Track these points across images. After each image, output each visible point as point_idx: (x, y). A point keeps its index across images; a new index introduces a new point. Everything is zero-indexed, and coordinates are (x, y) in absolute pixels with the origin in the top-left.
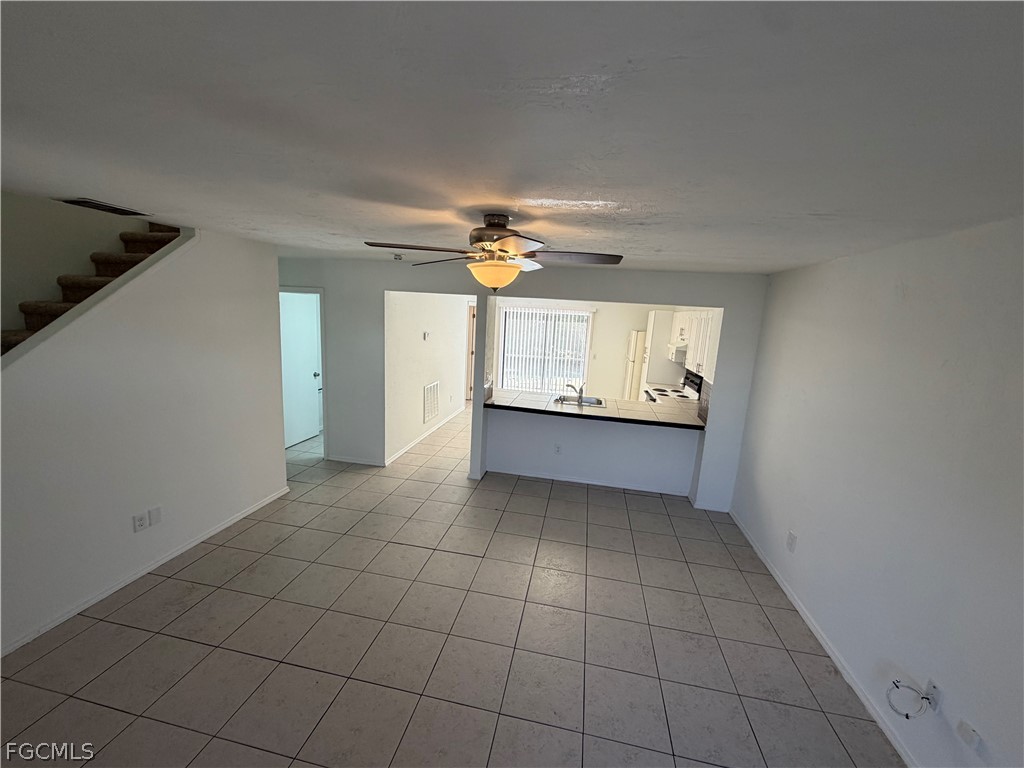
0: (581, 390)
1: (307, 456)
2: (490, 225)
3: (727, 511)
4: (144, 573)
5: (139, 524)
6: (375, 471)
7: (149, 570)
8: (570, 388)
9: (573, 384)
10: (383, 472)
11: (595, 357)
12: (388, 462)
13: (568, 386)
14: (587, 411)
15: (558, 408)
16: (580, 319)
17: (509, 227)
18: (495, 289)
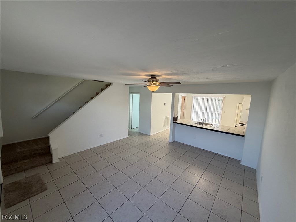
0: (203, 120)
1: (136, 131)
2: (152, 78)
3: (255, 168)
4: (100, 145)
5: (100, 136)
6: (147, 136)
7: (101, 145)
8: (200, 120)
9: (201, 119)
10: (149, 136)
11: (224, 112)
12: (151, 135)
13: (200, 119)
14: (205, 127)
15: (196, 125)
16: (219, 100)
17: (156, 78)
18: (153, 92)
